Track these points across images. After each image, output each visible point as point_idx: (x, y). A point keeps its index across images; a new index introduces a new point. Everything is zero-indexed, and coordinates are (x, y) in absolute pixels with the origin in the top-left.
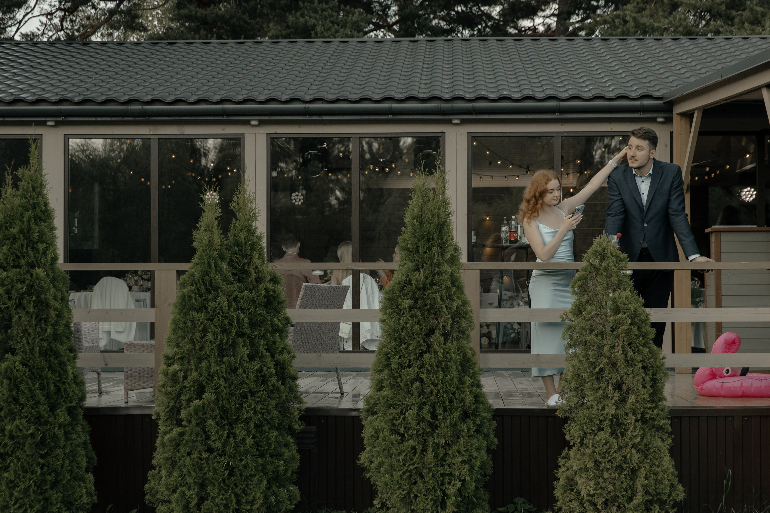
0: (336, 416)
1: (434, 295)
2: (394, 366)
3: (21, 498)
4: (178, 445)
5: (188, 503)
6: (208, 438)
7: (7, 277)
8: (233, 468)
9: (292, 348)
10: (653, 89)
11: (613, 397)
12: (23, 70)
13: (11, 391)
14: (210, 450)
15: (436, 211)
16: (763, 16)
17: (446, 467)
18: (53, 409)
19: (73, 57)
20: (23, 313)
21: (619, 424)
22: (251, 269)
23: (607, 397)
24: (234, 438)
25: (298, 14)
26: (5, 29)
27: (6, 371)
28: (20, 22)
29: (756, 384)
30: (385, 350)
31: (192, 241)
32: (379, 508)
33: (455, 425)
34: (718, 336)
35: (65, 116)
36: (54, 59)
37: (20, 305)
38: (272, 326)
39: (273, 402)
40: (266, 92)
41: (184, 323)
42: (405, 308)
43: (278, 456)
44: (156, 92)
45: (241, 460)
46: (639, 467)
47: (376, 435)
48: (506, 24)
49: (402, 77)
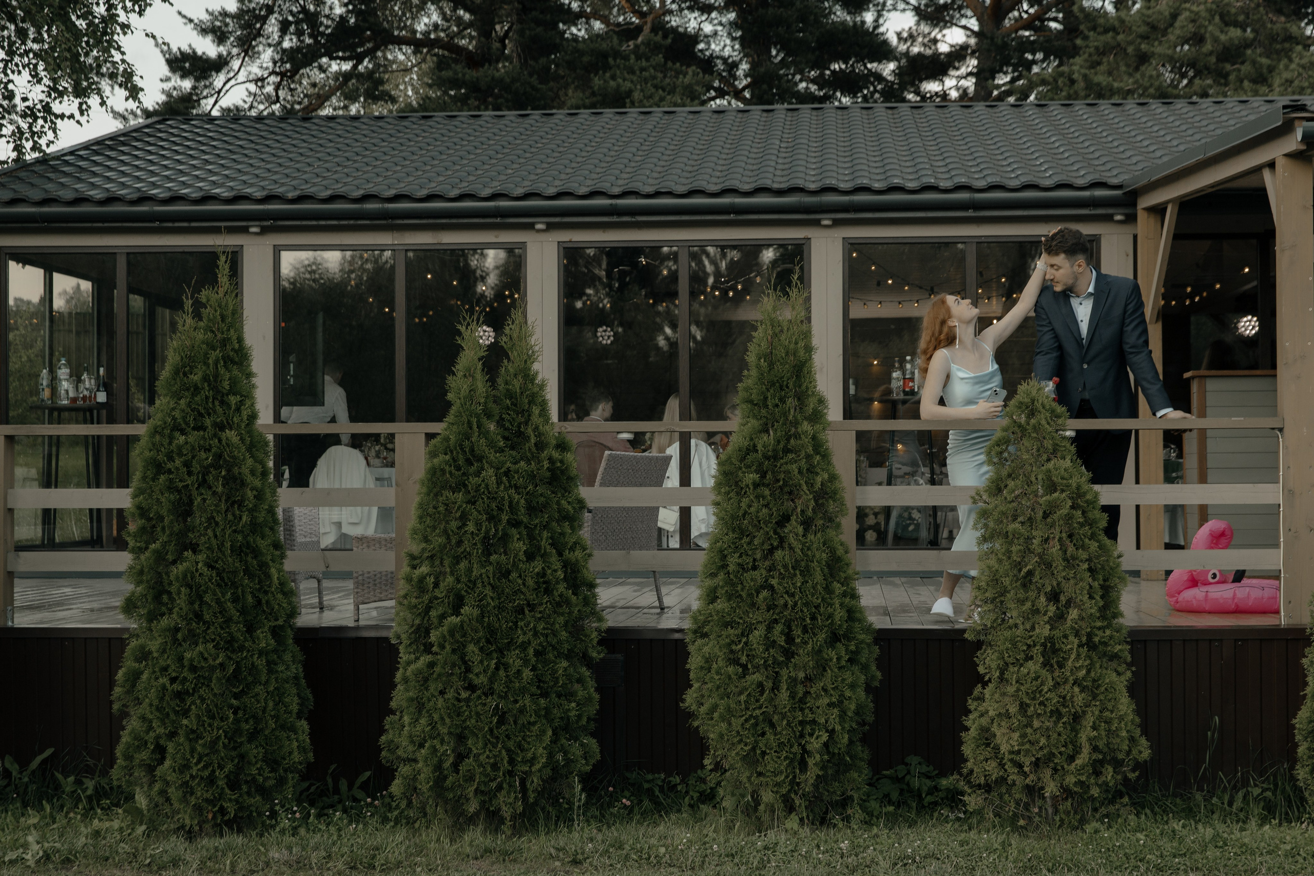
0: (651, 640)
1: (789, 467)
2: (731, 568)
3: (207, 755)
4: (426, 680)
5: (441, 762)
6: (468, 670)
7: (186, 443)
8: (504, 713)
9: (589, 542)
10: (1108, 174)
11: (1046, 611)
12: (218, 155)
13: (192, 603)
14: (472, 688)
15: (792, 346)
16: (1270, 72)
17: (807, 711)
18: (250, 629)
19: (288, 137)
20: (208, 494)
21: (1055, 651)
22: (530, 431)
23: (1037, 611)
24: (506, 670)
25: (608, 75)
26: (198, 101)
27: (185, 576)
28: (219, 92)
29: (1256, 594)
30: (719, 545)
31: (445, 393)
32: (711, 770)
33: (820, 651)
34: (1201, 525)
35: (275, 219)
36: (262, 141)
37: (203, 483)
38: (559, 512)
39: (561, 620)
40: (557, 183)
41: (435, 508)
42: (747, 486)
43: (569, 695)
44: (402, 185)
45: (516, 701)
46: (1084, 712)
47: (706, 666)
48: (903, 87)
49: (750, 161)
